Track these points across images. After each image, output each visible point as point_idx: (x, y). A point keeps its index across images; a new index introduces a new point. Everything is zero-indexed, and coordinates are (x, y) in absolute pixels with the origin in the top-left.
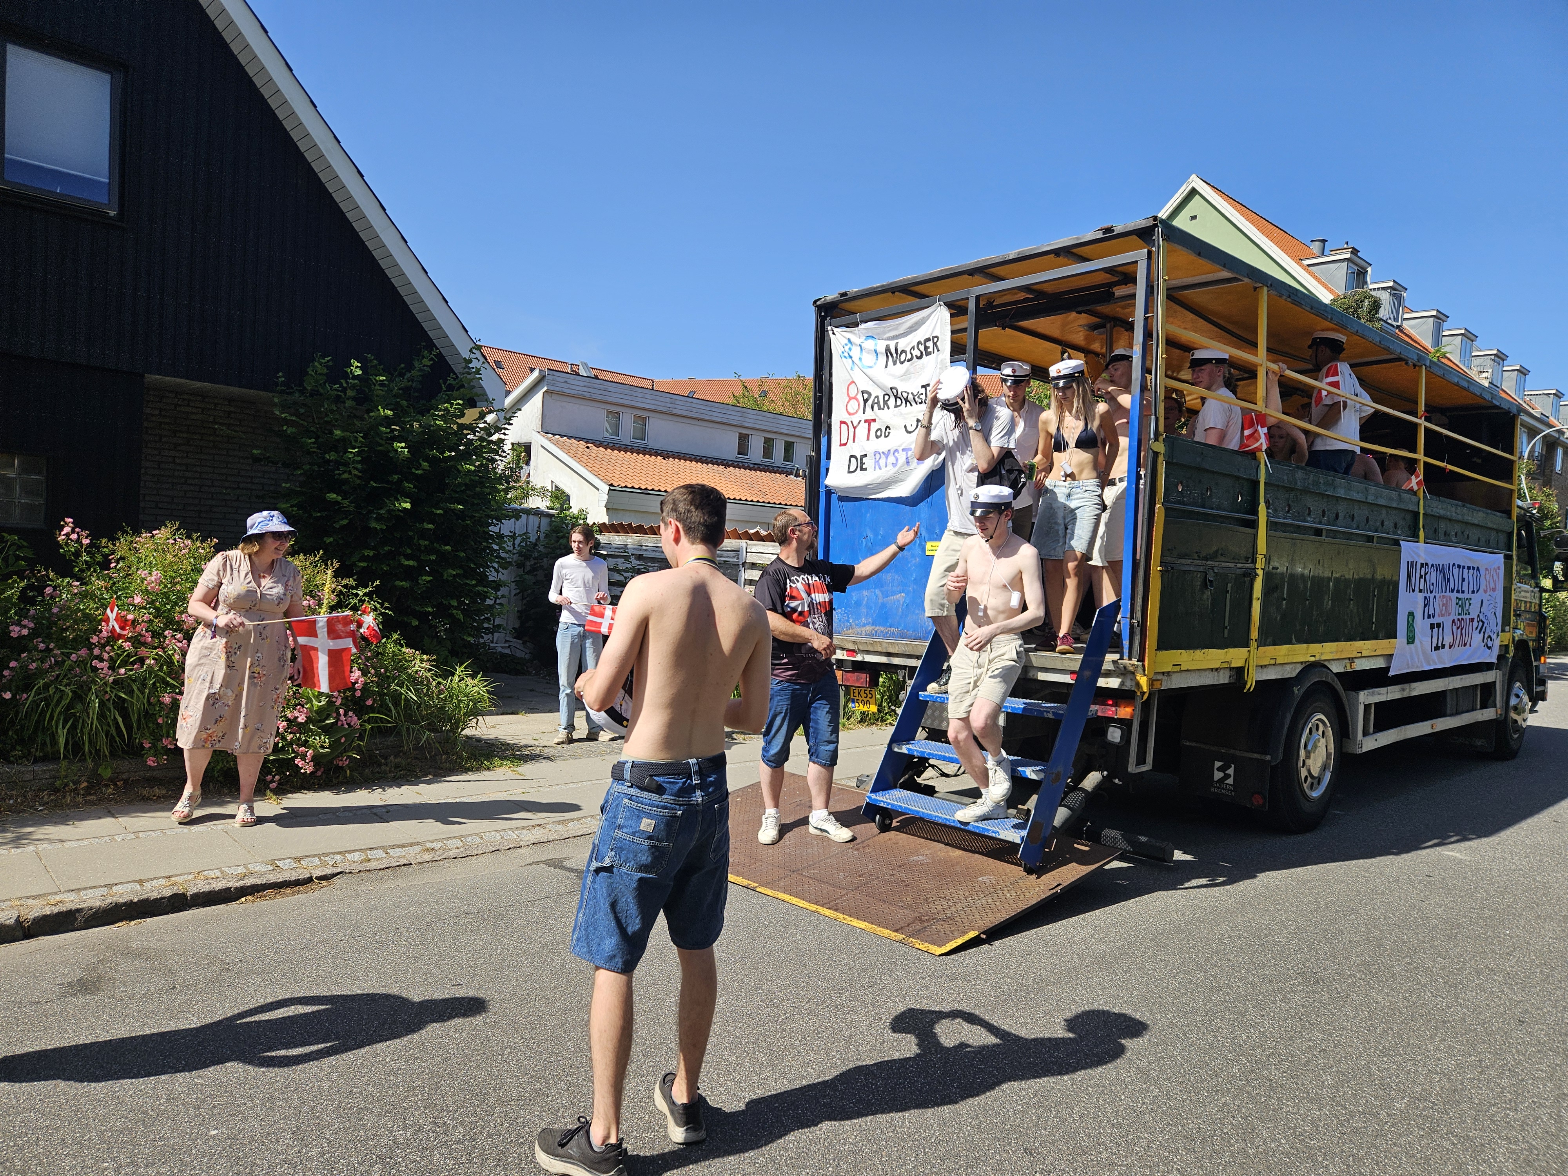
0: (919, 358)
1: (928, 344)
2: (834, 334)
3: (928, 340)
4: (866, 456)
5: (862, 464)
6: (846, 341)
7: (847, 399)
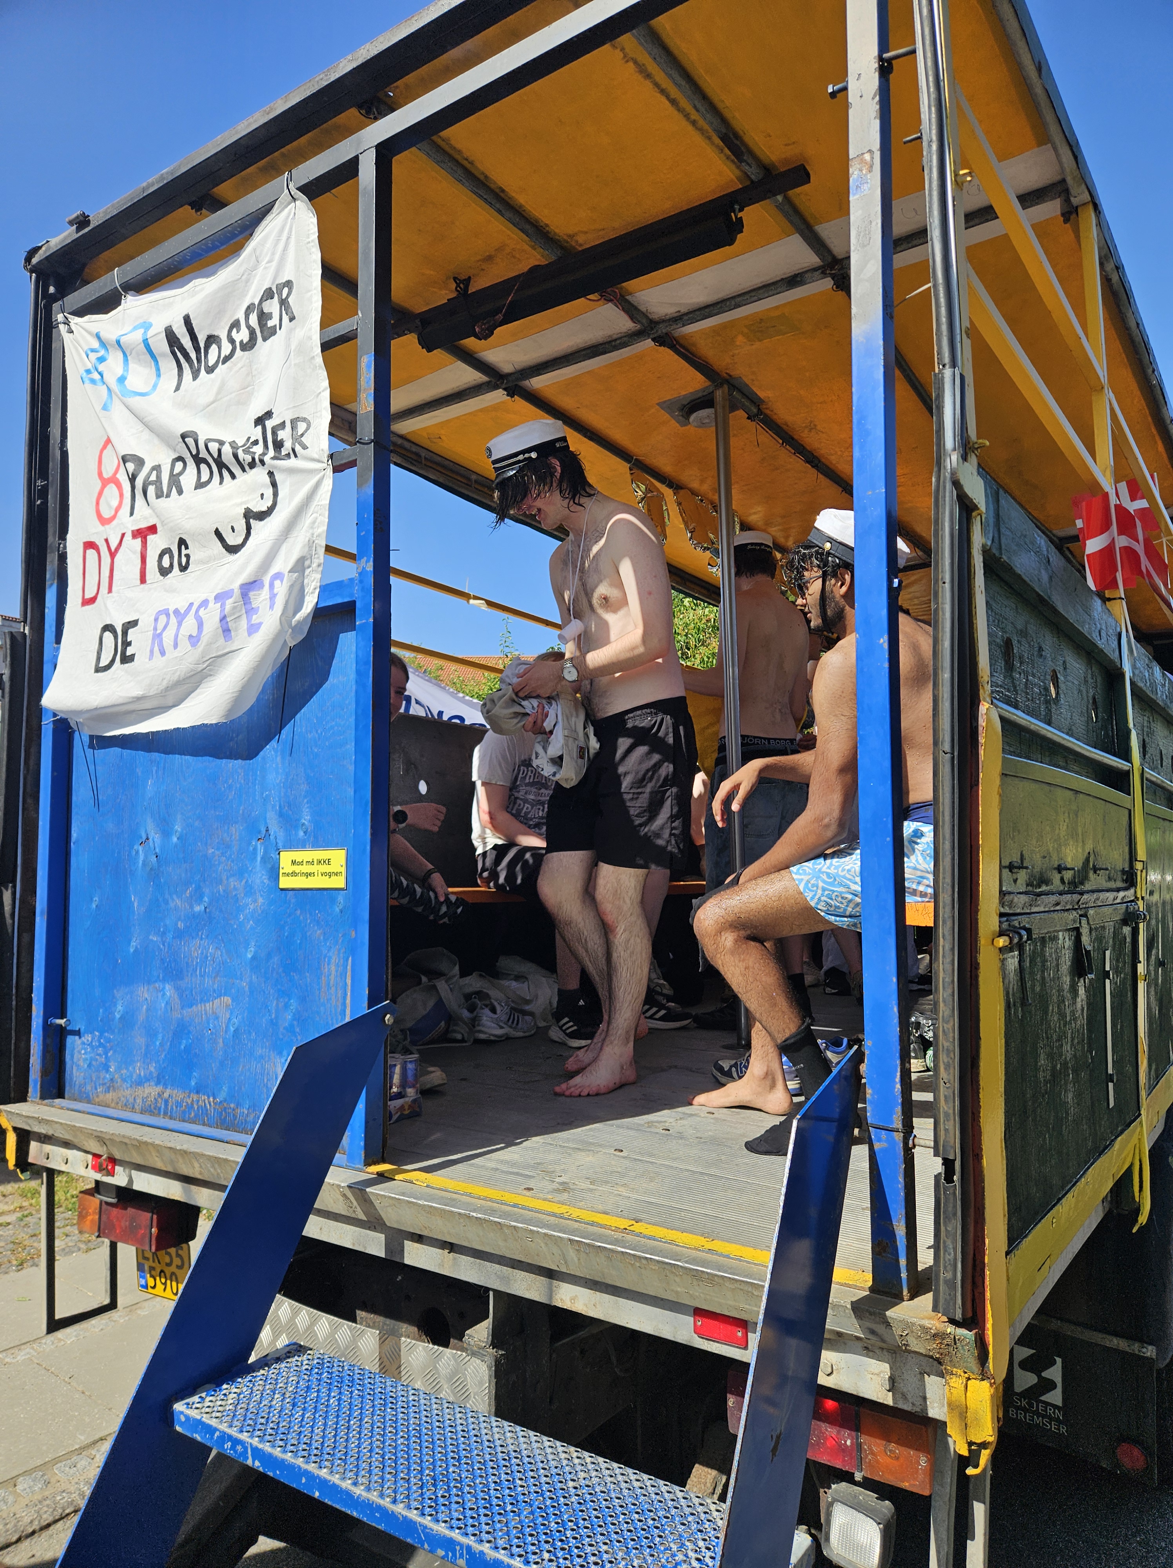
0: (249, 346)
1: (268, 307)
2: (71, 331)
3: (268, 294)
4: (134, 623)
5: (127, 644)
6: (96, 344)
7: (99, 484)
